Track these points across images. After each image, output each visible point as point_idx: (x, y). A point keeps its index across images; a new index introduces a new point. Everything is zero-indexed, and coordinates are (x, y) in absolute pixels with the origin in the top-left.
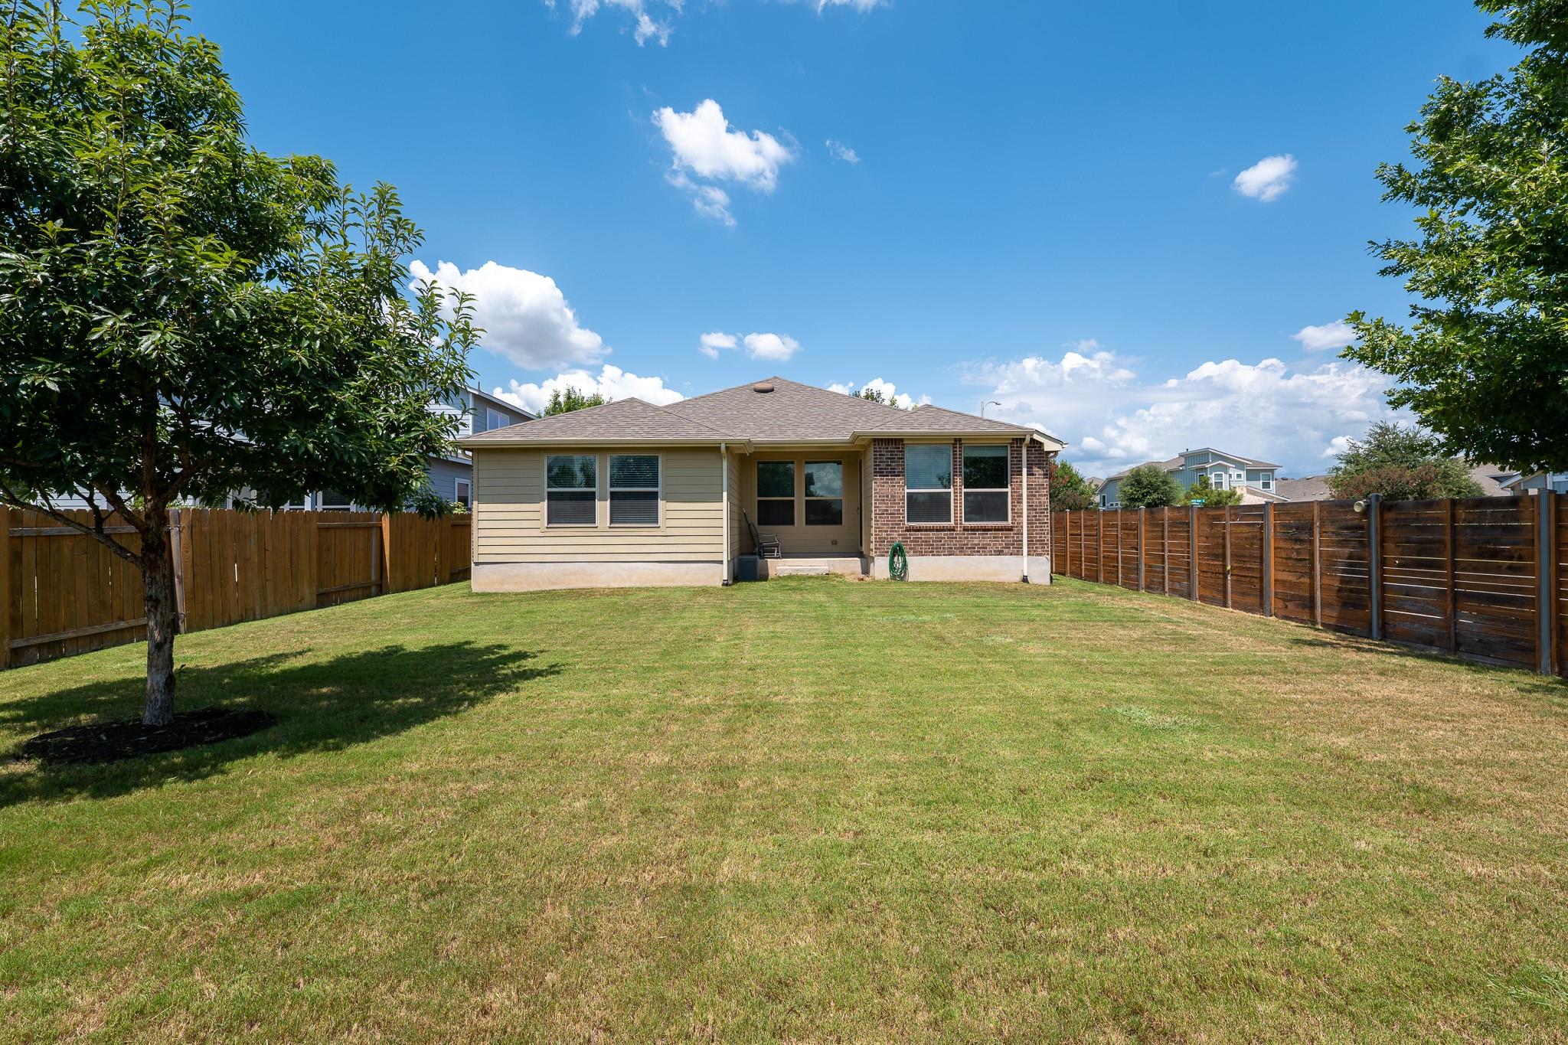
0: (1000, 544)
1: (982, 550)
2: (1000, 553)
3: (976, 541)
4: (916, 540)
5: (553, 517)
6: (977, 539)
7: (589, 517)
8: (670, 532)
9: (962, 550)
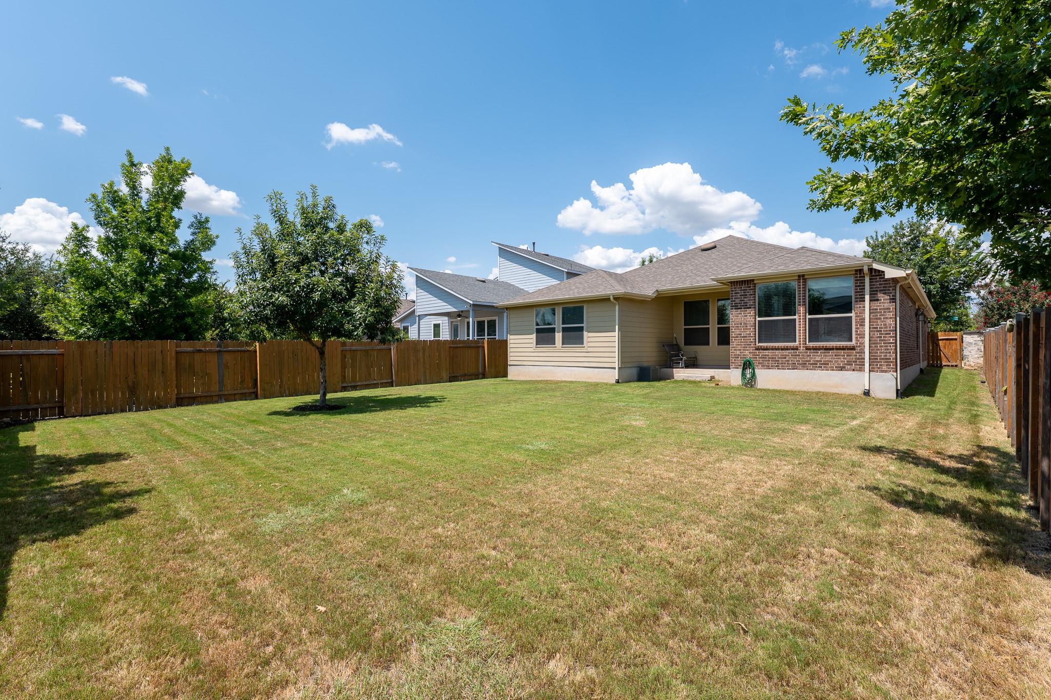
0: (841, 361)
1: (824, 366)
2: (842, 369)
3: (818, 359)
4: (764, 357)
5: (538, 342)
6: (819, 356)
7: (552, 342)
8: (590, 350)
9: (804, 366)
